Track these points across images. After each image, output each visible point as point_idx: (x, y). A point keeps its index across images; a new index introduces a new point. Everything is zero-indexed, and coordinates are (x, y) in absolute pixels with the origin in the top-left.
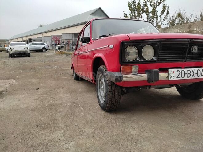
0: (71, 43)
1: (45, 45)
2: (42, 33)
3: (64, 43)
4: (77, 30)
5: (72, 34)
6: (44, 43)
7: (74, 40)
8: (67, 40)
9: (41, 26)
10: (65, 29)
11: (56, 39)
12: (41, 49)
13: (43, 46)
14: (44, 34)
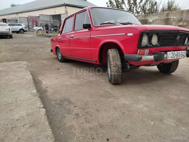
0: (50, 25)
1: (23, 26)
2: (17, 13)
3: (43, 25)
4: (55, 12)
5: (50, 15)
6: (21, 24)
7: (52, 22)
8: (45, 22)
9: (13, 6)
10: (43, 11)
11: (33, 20)
12: (18, 30)
13: (20, 27)
14: (18, 14)
